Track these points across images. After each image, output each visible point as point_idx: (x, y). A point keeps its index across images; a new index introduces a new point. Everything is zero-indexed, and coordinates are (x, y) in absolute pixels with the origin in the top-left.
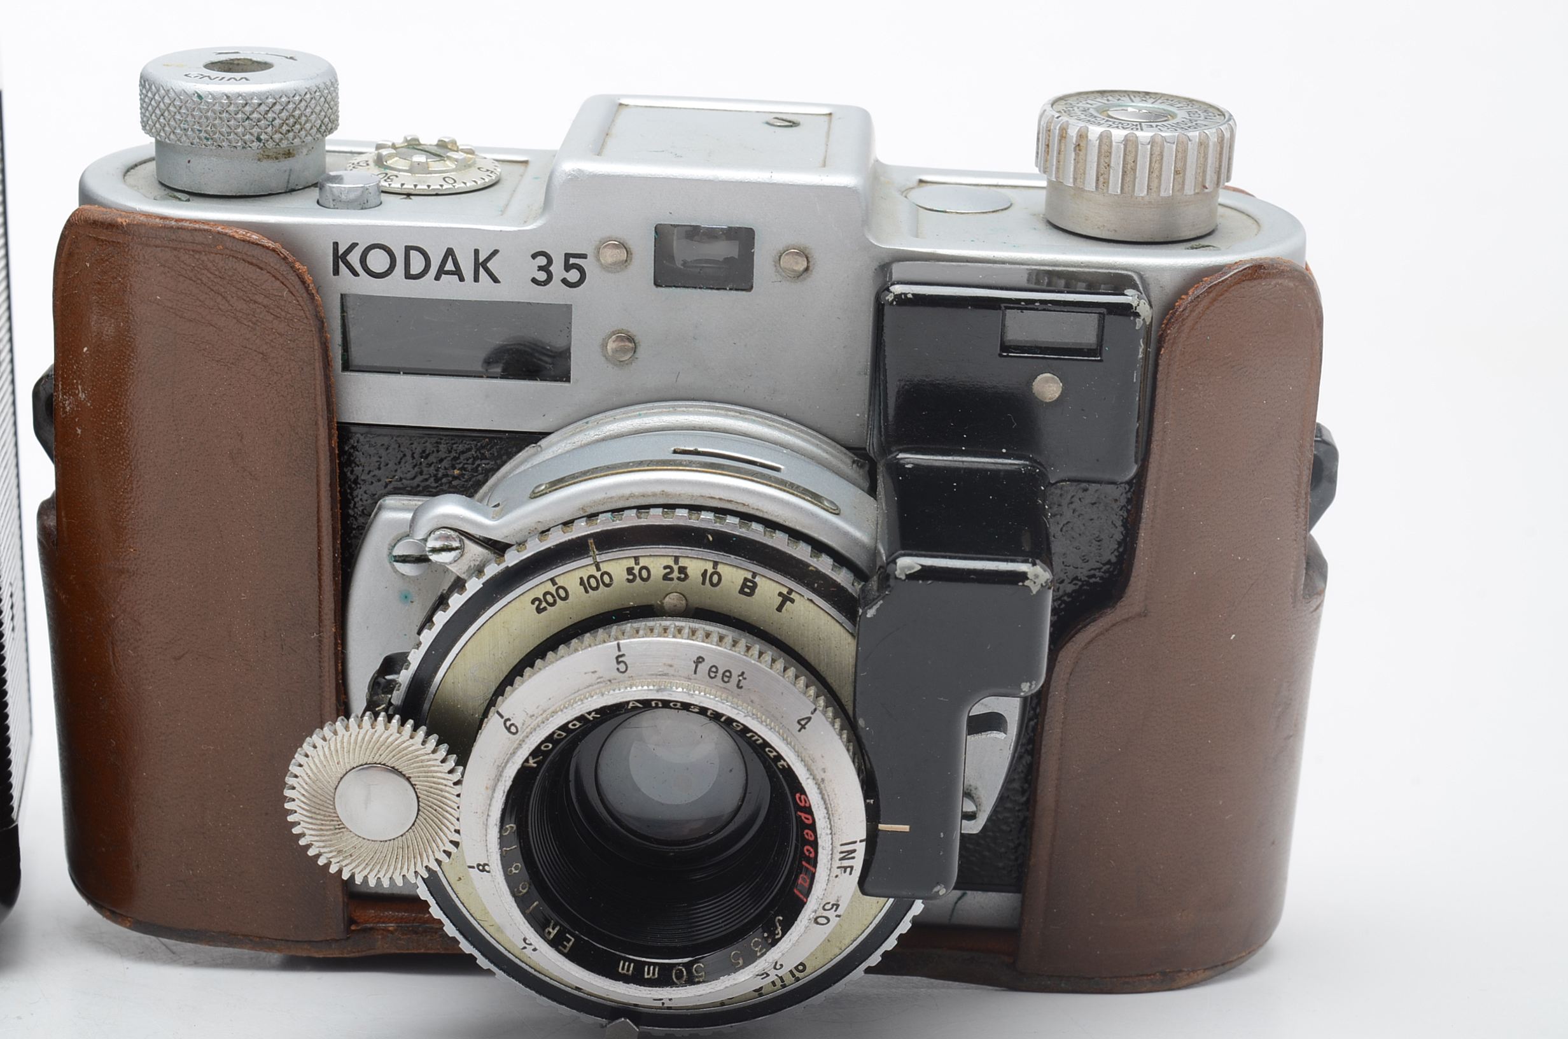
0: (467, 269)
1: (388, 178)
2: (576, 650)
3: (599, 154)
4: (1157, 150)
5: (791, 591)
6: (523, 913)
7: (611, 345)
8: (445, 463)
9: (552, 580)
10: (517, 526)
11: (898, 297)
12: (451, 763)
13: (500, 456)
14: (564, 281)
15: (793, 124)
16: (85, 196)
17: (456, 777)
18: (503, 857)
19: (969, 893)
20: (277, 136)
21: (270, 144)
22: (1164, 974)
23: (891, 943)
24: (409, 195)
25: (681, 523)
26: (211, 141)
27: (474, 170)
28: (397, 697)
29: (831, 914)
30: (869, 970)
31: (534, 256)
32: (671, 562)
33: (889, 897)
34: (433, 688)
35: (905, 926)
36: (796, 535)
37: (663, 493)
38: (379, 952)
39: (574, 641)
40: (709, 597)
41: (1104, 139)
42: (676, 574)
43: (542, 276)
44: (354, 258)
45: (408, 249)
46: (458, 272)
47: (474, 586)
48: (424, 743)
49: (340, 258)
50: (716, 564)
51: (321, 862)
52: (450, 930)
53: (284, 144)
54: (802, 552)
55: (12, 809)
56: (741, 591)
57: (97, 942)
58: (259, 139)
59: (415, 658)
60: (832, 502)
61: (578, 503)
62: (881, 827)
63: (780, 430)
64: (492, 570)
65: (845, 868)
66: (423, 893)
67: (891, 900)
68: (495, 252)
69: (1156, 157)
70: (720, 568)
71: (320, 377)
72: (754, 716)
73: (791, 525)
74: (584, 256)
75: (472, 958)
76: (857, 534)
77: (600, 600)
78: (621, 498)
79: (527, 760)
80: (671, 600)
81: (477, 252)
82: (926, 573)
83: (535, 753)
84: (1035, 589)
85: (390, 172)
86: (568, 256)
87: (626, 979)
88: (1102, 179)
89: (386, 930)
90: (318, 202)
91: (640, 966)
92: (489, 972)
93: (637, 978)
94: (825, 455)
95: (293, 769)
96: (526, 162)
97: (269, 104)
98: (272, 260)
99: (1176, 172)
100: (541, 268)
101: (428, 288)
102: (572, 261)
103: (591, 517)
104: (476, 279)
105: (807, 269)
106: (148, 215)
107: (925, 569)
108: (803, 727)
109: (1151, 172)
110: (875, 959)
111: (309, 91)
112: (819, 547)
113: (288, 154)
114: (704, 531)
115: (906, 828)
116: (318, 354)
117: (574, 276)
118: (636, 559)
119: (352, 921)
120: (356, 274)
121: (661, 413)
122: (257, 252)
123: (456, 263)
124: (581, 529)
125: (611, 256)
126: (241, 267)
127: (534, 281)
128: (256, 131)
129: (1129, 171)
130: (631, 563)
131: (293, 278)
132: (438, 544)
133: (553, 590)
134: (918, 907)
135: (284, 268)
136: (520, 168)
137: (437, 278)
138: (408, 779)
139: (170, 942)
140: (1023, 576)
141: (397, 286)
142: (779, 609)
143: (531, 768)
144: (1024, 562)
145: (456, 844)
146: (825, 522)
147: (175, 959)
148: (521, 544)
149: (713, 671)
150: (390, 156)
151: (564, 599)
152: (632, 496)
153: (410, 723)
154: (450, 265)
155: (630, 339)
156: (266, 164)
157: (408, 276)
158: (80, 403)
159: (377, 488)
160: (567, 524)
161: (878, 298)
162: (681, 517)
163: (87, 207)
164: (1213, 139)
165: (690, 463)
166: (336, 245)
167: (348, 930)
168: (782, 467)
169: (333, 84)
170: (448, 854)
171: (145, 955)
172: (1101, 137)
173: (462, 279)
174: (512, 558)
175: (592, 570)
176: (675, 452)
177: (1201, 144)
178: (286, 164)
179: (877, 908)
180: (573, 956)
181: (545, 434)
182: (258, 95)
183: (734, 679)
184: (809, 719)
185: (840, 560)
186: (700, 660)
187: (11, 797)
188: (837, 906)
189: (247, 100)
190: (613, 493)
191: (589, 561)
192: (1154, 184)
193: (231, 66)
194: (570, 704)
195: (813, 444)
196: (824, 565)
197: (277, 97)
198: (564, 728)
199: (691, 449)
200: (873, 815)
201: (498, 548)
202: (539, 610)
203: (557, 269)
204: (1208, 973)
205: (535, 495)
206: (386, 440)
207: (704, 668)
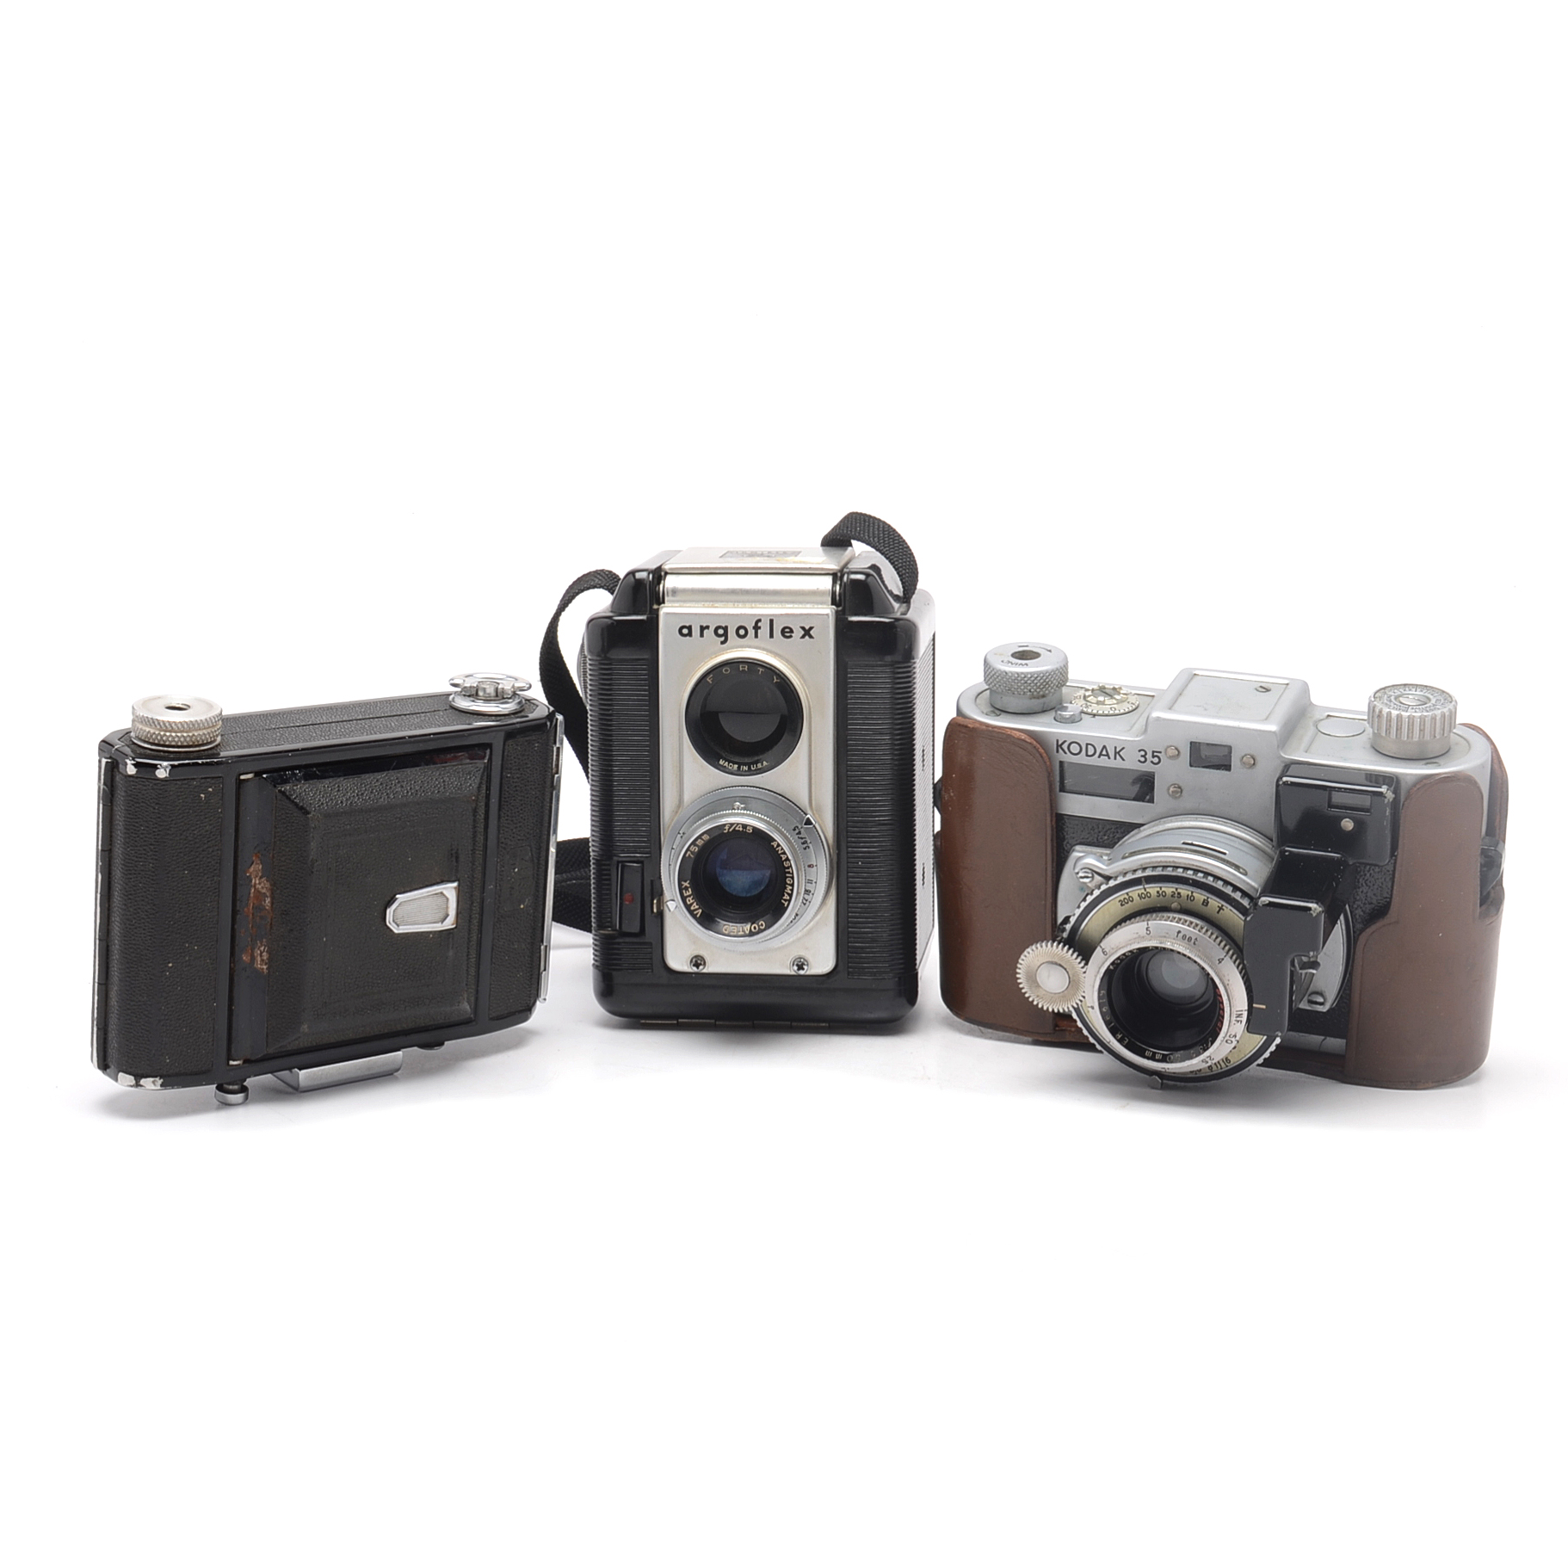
0: (1112, 754)
1: (1087, 707)
2: (1132, 923)
3: (1170, 709)
4: (1411, 721)
5: (1222, 906)
6: (1107, 1027)
7: (1171, 789)
8: (1101, 834)
9: (1127, 894)
10: (1115, 870)
11: (1284, 783)
12: (1082, 964)
13: (1124, 832)
14: (1152, 762)
15: (1268, 690)
16: (959, 712)
17: (1084, 970)
18: (1100, 1004)
19: (1328, 1038)
20: (1038, 690)
21: (1035, 693)
22: (1412, 1082)
23: (1267, 1055)
24: (1094, 715)
25: (1179, 875)
26: (1010, 691)
27: (1126, 703)
28: (1065, 935)
29: (1233, 1039)
30: (1258, 1065)
31: (1140, 751)
32: (1174, 890)
33: (1264, 1035)
34: (1079, 933)
35: (1273, 1048)
36: (1226, 883)
37: (1174, 862)
38: (1068, 1040)
39: (1133, 920)
40: (1190, 905)
41: (1389, 714)
42: (1176, 895)
43: (1143, 759)
44: (1065, 746)
45: (1087, 744)
46: (1107, 755)
47: (1097, 893)
48: (1072, 955)
49: (1059, 746)
50: (1192, 892)
51: (1031, 999)
52: (1085, 1032)
53: (1041, 693)
54: (1228, 890)
55: (916, 964)
56: (1203, 904)
57: (951, 1026)
58: (1030, 691)
59: (1073, 920)
60: (1244, 870)
61: (1140, 863)
62: (1254, 1005)
63: (1240, 831)
64: (1104, 887)
65: (1238, 1021)
66: (1075, 1016)
67: (1265, 1037)
68: (1123, 748)
69: (1411, 724)
70: (1194, 894)
71: (1048, 795)
72: (1199, 957)
73: (1224, 878)
74: (1160, 752)
75: (1094, 1045)
76: (1253, 884)
77: (1145, 903)
78: (1156, 862)
79: (1109, 966)
80: (1174, 905)
81: (1115, 748)
82: (1271, 904)
83: (1113, 963)
84: (1314, 915)
85: (1089, 704)
86: (1153, 752)
87: (1148, 1058)
88: (1388, 730)
89: (1070, 1031)
90: (1055, 719)
91: (1154, 1053)
92: (1101, 1052)
93: (1153, 1058)
94: (1259, 843)
95: (1020, 961)
96: (1153, 696)
97: (1035, 677)
98: (1029, 747)
99: (1420, 730)
100: (1142, 756)
101: (1095, 761)
102: (1155, 754)
103: (1144, 869)
104: (1115, 759)
105: (1254, 764)
106: (982, 723)
107: (1270, 902)
108: (1220, 962)
109: (1408, 730)
110: (1260, 1061)
111: (1053, 671)
112: (1236, 888)
113: (1043, 696)
114: (1189, 879)
115: (1264, 1007)
116: (1047, 786)
117: (1156, 760)
118: (1161, 888)
119: (1056, 1026)
120: (1065, 753)
121: (1191, 821)
122: (1024, 744)
123: (1107, 751)
124: (1139, 874)
125: (1172, 752)
126: (1017, 749)
127: (1139, 761)
128: (1029, 688)
129: (1399, 729)
130: (1159, 889)
131: (1038, 755)
132: (1083, 875)
133: (1127, 897)
134: (1278, 1040)
135: (1034, 751)
136: (1151, 698)
137: (1099, 757)
138: (1065, 969)
139: (982, 1028)
140: (1310, 909)
141: (1082, 759)
142: (1218, 912)
143: (1111, 970)
144: (1312, 902)
145: (1084, 997)
146: (1239, 878)
147: (983, 1035)
148: (1116, 878)
149: (1184, 937)
150: (1089, 696)
151: (1149, 897)
152: (1161, 862)
153: (1067, 947)
154: (1104, 752)
155: (1180, 787)
156: (1033, 700)
157: (1087, 755)
158: (951, 797)
159: (1074, 842)
160: (1135, 871)
161: (1278, 781)
162: (1180, 872)
163: (960, 718)
164: (1447, 714)
165: (1187, 849)
166: (1058, 741)
167: (1054, 1029)
168: (1227, 852)
169: (1066, 666)
170: (1081, 1001)
171: (970, 1033)
172: (1387, 714)
173: (1109, 758)
174: (1112, 883)
175: (1143, 891)
176: (1184, 843)
177: (1432, 718)
178: (1042, 700)
179: (1259, 1040)
180: (1127, 1047)
181: (1143, 825)
182: (1030, 673)
183: (1193, 941)
184: (1223, 959)
185: (1245, 894)
186: (1179, 932)
187: (916, 959)
188: (1235, 1036)
189: (1026, 675)
190: (1154, 860)
191: (1141, 887)
192: (1410, 735)
193: (1024, 655)
194: (1126, 946)
195: (1257, 839)
196: (1237, 896)
197: (1039, 673)
198: (1124, 954)
199: (1190, 842)
200: (1251, 1001)
201: (1108, 878)
202: (1122, 905)
203: (1149, 756)
204: (1434, 1084)
205: (1124, 858)
206: (1077, 822)
207: (1181, 935)
